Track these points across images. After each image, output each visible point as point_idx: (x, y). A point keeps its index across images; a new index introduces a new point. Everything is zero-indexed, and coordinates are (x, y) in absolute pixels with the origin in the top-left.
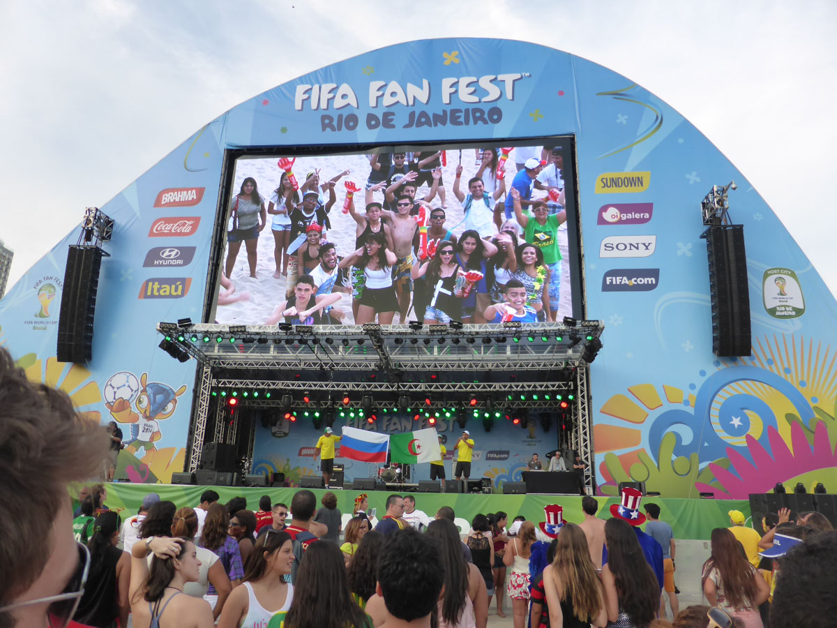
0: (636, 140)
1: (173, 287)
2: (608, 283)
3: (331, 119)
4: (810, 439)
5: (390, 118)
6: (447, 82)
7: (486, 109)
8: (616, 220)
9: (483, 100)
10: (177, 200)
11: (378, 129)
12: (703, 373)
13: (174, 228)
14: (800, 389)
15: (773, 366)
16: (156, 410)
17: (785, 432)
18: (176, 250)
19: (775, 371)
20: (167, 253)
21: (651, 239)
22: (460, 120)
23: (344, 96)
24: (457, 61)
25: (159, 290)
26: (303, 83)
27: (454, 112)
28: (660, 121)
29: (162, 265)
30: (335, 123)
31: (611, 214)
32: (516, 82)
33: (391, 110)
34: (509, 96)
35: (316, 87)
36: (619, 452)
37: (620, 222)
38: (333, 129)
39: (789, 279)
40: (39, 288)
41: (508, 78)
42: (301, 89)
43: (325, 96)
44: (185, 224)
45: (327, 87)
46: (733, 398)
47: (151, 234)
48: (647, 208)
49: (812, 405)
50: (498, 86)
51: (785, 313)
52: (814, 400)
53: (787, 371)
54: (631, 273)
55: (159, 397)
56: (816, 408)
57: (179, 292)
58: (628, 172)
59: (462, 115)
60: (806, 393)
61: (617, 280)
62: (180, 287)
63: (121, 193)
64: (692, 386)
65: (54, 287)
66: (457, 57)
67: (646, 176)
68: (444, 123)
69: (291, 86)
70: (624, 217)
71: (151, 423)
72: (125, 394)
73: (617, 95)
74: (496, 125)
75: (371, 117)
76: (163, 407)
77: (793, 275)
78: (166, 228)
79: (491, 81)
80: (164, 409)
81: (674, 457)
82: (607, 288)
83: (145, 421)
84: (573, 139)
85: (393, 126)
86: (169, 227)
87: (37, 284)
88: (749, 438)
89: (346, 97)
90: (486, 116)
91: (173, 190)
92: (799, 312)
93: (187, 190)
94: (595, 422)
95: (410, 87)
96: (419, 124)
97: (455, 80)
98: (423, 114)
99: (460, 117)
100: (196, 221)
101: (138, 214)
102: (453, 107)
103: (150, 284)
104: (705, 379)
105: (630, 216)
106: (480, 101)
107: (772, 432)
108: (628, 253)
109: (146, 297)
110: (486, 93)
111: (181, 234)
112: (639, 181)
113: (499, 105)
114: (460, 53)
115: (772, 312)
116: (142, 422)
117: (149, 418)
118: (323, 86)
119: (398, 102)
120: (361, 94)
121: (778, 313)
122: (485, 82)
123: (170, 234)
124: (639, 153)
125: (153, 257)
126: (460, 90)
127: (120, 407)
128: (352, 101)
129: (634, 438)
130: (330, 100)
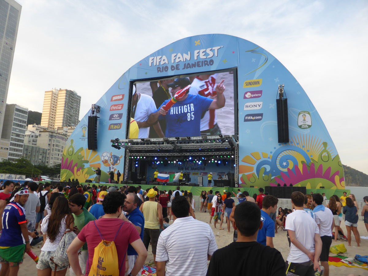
0: (258, 68)
1: (117, 126)
2: (246, 119)
3: (160, 68)
4: (309, 169)
5: (178, 66)
6: (196, 52)
7: (209, 60)
8: (250, 97)
9: (208, 57)
10: (117, 99)
11: (174, 71)
12: (275, 148)
13: (117, 108)
14: (307, 153)
15: (299, 145)
16: (115, 163)
17: (300, 167)
18: (118, 115)
19: (299, 147)
20: (115, 116)
21: (261, 103)
22: (200, 65)
23: (164, 60)
24: (199, 44)
25: (113, 127)
26: (151, 57)
27: (198, 62)
28: (267, 60)
29: (114, 120)
30: (161, 70)
31: (248, 95)
32: (219, 50)
33: (179, 63)
34: (216, 55)
35: (155, 57)
36: (246, 174)
37: (251, 97)
38: (161, 72)
39: (307, 115)
40: (82, 128)
41: (216, 48)
42: (151, 59)
43: (158, 60)
44: (119, 106)
45: (159, 57)
46: (284, 156)
48: (260, 92)
49: (310, 158)
50: (212, 52)
51: (305, 127)
52: (311, 156)
53: (303, 147)
54: (253, 115)
55: (116, 159)
56: (312, 159)
57: (119, 128)
58: (255, 79)
60: (309, 154)
61: (249, 118)
62: (119, 126)
63: (101, 98)
64: (271, 153)
65: (86, 128)
66: (199, 42)
67: (261, 81)
68: (195, 67)
69: (148, 58)
70: (252, 96)
71: (114, 166)
72: (106, 158)
73: (252, 51)
74: (212, 66)
75: (172, 66)
76: (116, 162)
77: (309, 113)
78: (114, 108)
79: (210, 50)
80: (117, 162)
81: (264, 175)
82: (246, 120)
83: (112, 166)
84: (237, 69)
85: (179, 69)
86: (115, 107)
87: (82, 127)
88: (288, 169)
90: (208, 63)
91: (116, 96)
92: (309, 126)
93: (119, 95)
94: (240, 164)
95: (184, 55)
96: (187, 68)
97: (199, 51)
98: (189, 64)
99: (200, 64)
100: (123, 105)
101: (107, 104)
102: (198, 61)
103: (111, 125)
104: (276, 150)
105: (254, 95)
106: (206, 58)
107: (296, 167)
108: (253, 108)
109: (110, 129)
110: (209, 55)
111: (119, 109)
112: (257, 83)
113: (213, 59)
114: (200, 41)
115: (300, 127)
117: (113, 165)
118: (158, 57)
119: (181, 60)
120: (169, 59)
121: (302, 127)
122: (208, 51)
123: (116, 110)
124: (259, 73)
125: (111, 117)
126: (200, 54)
127: (105, 162)
128: (166, 61)
129: (251, 169)
130: (160, 62)
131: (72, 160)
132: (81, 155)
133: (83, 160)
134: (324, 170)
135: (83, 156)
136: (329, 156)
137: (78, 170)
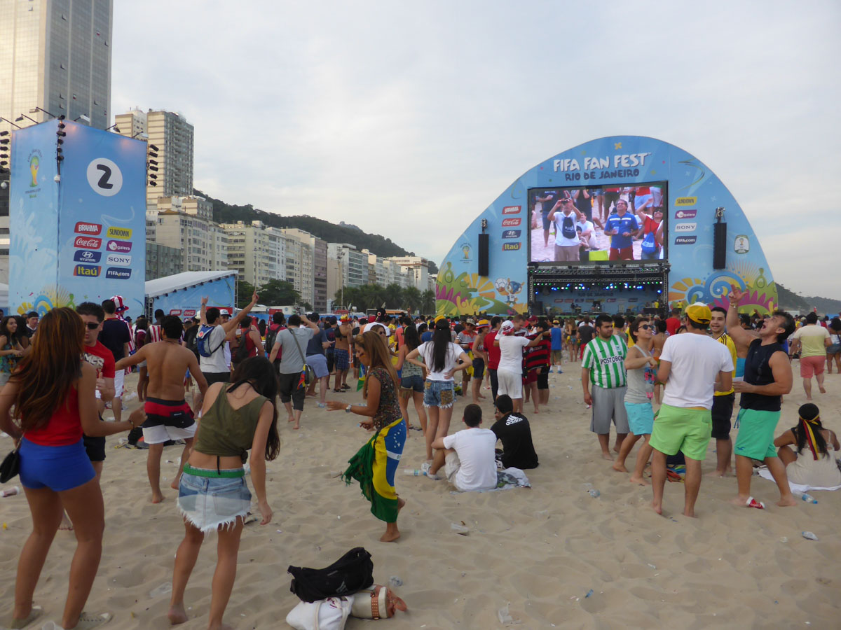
0: (693, 183)
1: (515, 246)
2: (677, 241)
3: (569, 175)
5: (593, 174)
6: (617, 157)
7: (633, 170)
8: (682, 216)
10: (511, 211)
11: (588, 180)
12: (709, 274)
13: (511, 222)
14: (742, 279)
16: (515, 290)
18: (514, 232)
19: (735, 273)
20: (510, 233)
21: (695, 224)
22: (622, 175)
23: (574, 165)
24: (620, 147)
25: (509, 247)
26: (556, 159)
27: (620, 171)
28: (703, 174)
29: (509, 238)
30: (571, 177)
31: (680, 214)
32: (645, 157)
33: (594, 171)
34: (642, 163)
35: (562, 161)
36: (676, 301)
37: (684, 217)
38: (570, 179)
39: (745, 239)
41: (642, 155)
42: (556, 162)
43: (566, 165)
44: (515, 221)
45: (567, 161)
46: (719, 282)
47: (503, 225)
48: (695, 212)
49: (746, 284)
50: (637, 159)
51: (742, 252)
52: (747, 282)
53: (739, 273)
54: (685, 238)
55: (515, 286)
56: (748, 286)
57: (518, 248)
58: (688, 197)
59: (623, 172)
60: (744, 280)
61: (681, 240)
62: (518, 246)
63: (487, 209)
64: (705, 278)
65: (468, 247)
66: (621, 145)
67: (695, 199)
68: (615, 176)
69: (550, 162)
70: (685, 215)
71: (514, 295)
72: (503, 285)
73: (687, 163)
74: (637, 177)
75: (586, 174)
76: (517, 289)
77: (747, 237)
78: (509, 223)
79: (635, 157)
82: (677, 243)
84: (667, 182)
87: (462, 246)
88: (722, 296)
89: (575, 165)
90: (633, 173)
91: (509, 207)
92: (747, 251)
93: (514, 207)
94: (669, 291)
95: (602, 160)
96: (605, 177)
97: (619, 156)
98: (607, 172)
100: (520, 219)
101: (496, 217)
102: (619, 169)
103: (505, 245)
105: (688, 215)
106: (630, 166)
108: (685, 230)
109: (504, 250)
110: (633, 162)
111: (515, 225)
112: (692, 201)
113: (638, 168)
114: (622, 143)
115: (737, 251)
116: (510, 295)
117: (513, 293)
118: (565, 160)
119: (596, 167)
120: (581, 164)
121: (739, 252)
122: (632, 157)
123: (510, 225)
124: (693, 189)
125: (505, 234)
126: (622, 161)
127: (502, 290)
128: (577, 167)
129: (682, 296)
130: (569, 167)
131: (453, 289)
132: (465, 282)
133: (468, 287)
134: (759, 296)
135: (468, 284)
136: (764, 282)
137: (462, 300)
